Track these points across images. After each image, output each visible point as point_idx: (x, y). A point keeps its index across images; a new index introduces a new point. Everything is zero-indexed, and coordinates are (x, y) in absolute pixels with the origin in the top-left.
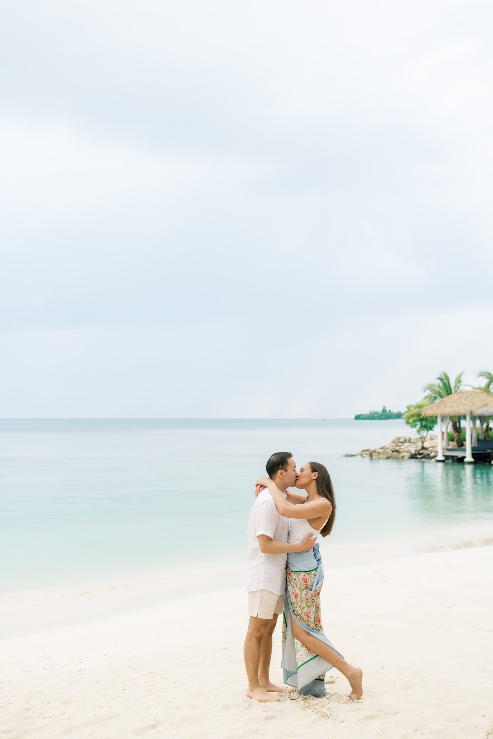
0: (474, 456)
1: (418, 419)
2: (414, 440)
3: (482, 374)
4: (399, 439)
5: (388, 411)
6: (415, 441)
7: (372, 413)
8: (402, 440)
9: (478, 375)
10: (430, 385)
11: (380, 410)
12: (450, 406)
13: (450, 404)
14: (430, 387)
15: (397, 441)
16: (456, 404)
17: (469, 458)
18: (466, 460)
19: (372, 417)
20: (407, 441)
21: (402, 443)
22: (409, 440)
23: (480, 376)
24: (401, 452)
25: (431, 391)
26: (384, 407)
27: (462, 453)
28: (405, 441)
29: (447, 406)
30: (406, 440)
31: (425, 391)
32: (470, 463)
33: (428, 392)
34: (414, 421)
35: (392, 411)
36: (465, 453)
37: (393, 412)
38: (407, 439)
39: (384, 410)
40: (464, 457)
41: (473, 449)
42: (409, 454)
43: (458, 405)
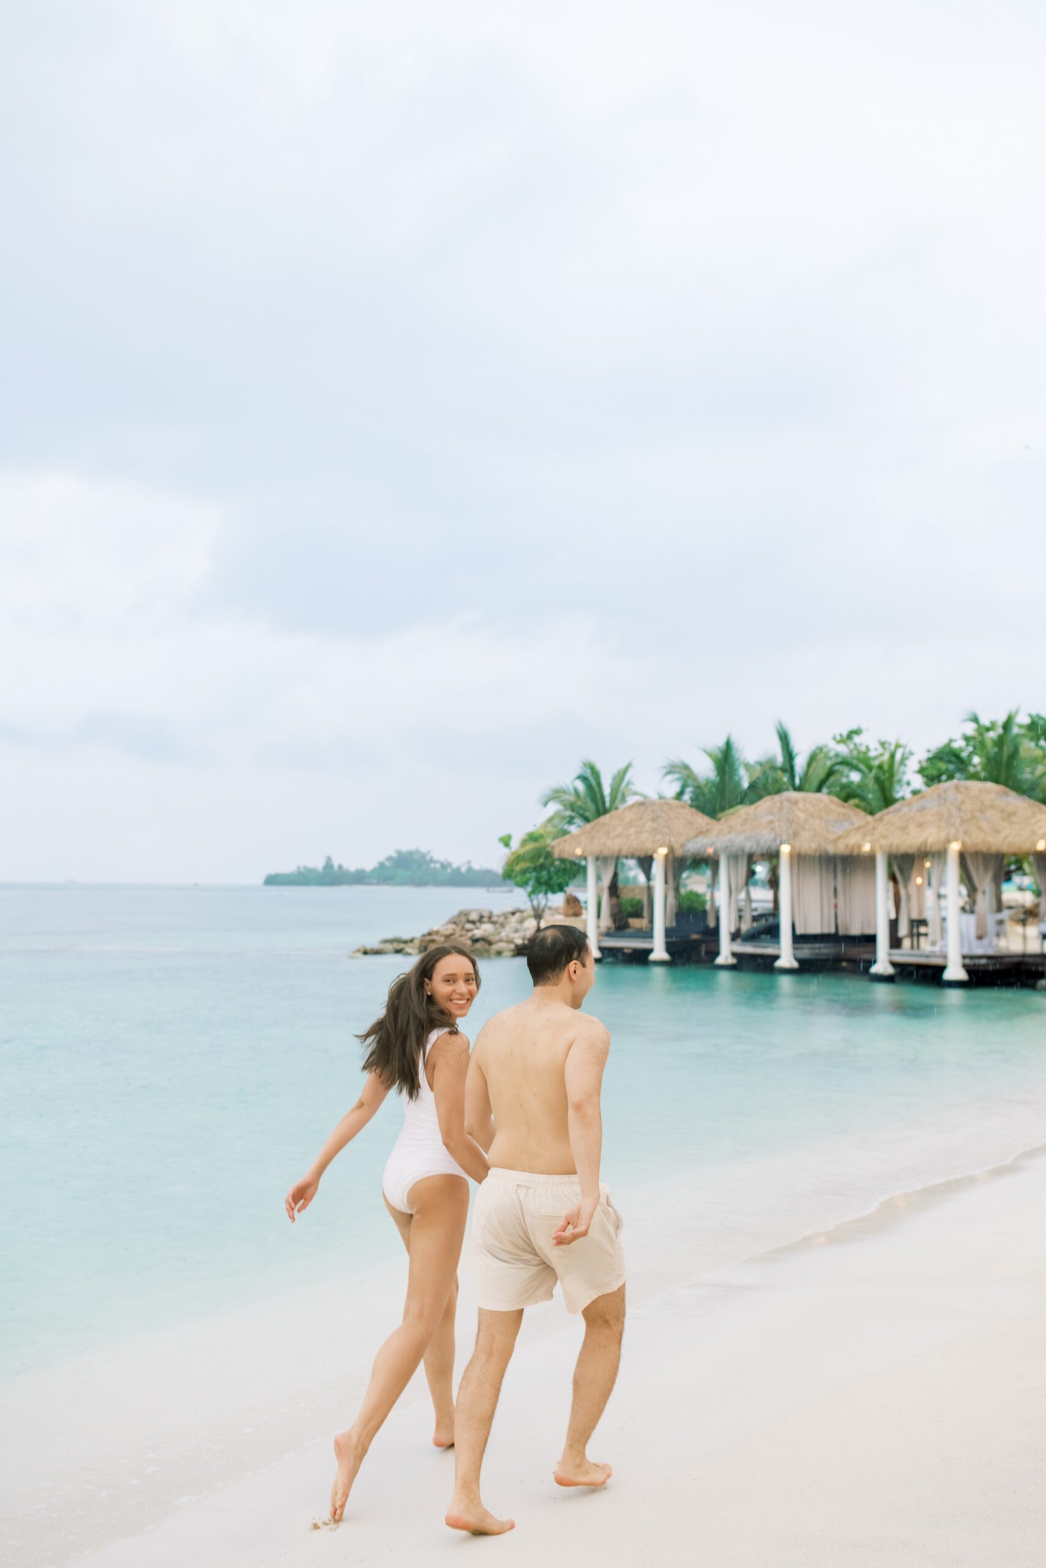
0: (670, 947)
1: (532, 866)
2: (499, 916)
3: (671, 769)
4: (464, 914)
5: (336, 867)
6: (501, 920)
7: (302, 870)
8: (474, 916)
9: (664, 771)
10: (557, 791)
11: (319, 864)
12: (619, 835)
13: (619, 830)
14: (556, 795)
15: (463, 919)
16: (632, 831)
17: (659, 953)
18: (653, 957)
19: (303, 878)
20: (485, 919)
21: (473, 922)
22: (490, 918)
23: (669, 773)
24: (493, 941)
25: (562, 802)
26: (329, 859)
27: (644, 942)
28: (481, 919)
29: (612, 835)
30: (482, 917)
31: (546, 804)
32: (662, 963)
33: (554, 807)
34: (524, 872)
35: (346, 866)
36: (652, 942)
37: (347, 870)
38: (485, 914)
39: (329, 865)
40: (649, 951)
41: (668, 932)
42: (512, 946)
43: (640, 833)
